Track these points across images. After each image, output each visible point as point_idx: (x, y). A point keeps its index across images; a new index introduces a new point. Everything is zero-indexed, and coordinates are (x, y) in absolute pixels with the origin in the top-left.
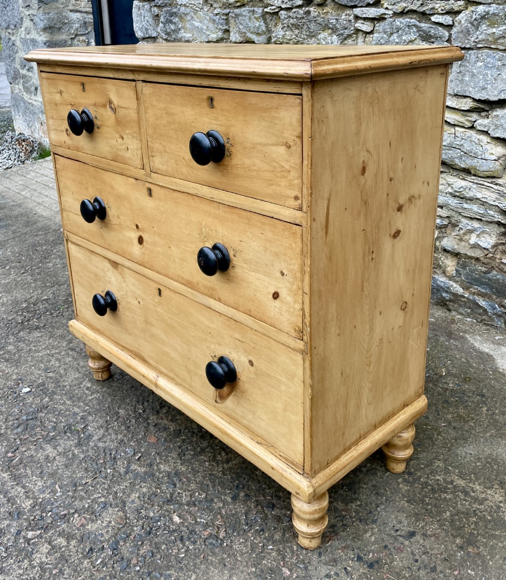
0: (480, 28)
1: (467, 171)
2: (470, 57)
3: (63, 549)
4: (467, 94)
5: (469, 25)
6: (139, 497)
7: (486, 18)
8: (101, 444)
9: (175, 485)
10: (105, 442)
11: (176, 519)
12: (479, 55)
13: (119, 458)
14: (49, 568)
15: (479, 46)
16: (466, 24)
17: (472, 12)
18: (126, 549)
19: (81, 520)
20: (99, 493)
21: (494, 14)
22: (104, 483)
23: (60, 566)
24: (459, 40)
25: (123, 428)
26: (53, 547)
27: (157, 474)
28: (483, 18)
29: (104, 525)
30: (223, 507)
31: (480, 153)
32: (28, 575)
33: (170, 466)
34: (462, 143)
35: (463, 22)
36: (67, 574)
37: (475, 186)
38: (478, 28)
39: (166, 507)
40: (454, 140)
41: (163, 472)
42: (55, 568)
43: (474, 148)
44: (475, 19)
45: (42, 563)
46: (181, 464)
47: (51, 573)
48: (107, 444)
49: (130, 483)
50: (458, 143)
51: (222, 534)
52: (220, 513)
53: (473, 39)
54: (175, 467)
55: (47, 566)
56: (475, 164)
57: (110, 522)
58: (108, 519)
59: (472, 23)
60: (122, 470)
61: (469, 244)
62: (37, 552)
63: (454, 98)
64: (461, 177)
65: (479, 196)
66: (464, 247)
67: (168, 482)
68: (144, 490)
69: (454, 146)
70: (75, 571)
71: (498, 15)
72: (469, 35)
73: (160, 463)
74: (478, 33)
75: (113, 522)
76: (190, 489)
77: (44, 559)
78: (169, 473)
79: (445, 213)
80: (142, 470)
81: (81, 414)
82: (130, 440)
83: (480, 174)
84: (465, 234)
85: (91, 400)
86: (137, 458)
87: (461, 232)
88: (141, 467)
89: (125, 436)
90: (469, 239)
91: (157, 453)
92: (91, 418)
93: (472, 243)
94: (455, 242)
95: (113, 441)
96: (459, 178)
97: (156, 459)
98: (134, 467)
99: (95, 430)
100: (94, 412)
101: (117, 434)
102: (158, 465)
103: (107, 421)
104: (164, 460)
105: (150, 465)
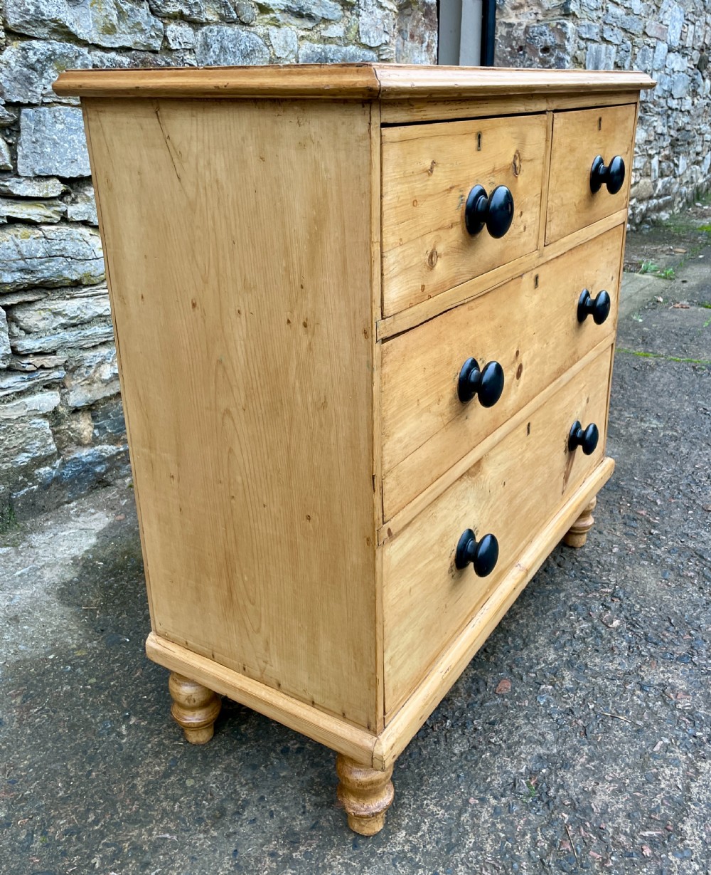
0: (45, 75)
1: (77, 284)
2: (45, 118)
4: (54, 172)
5: (25, 69)
6: (611, 661)
7: (51, 60)
8: (549, 737)
9: (570, 640)
10: (542, 735)
11: (616, 623)
12: (57, 114)
13: (561, 707)
15: (47, 100)
16: (18, 68)
17: (24, 49)
18: (682, 650)
19: (681, 699)
20: (632, 700)
21: (62, 55)
22: (614, 702)
24: (16, 92)
25: (499, 727)
27: (564, 659)
28: (49, 59)
29: (670, 676)
31: (88, 252)
33: (544, 652)
34: (62, 245)
35: (13, 64)
37: (90, 300)
38: (42, 74)
39: (607, 636)
40: (48, 245)
41: (558, 655)
43: (81, 248)
44: (38, 61)
48: (544, 730)
49: (595, 678)
50: (57, 247)
51: (608, 590)
52: (584, 596)
53: (39, 91)
54: (544, 646)
56: (88, 269)
57: (662, 672)
58: (661, 675)
59: (31, 67)
60: (581, 694)
61: (103, 381)
63: (34, 182)
64: (68, 296)
65: (99, 311)
66: (98, 389)
67: (571, 645)
68: (597, 660)
69: (54, 253)
71: (67, 57)
72: (31, 84)
73: (545, 662)
74: (44, 81)
75: (661, 669)
76: (568, 625)
78: (556, 649)
79: (60, 359)
80: (568, 675)
81: (493, 802)
82: (521, 708)
83: (95, 282)
84: (95, 372)
85: (447, 808)
86: (550, 687)
87: (91, 371)
88: (563, 678)
89: (516, 717)
90: (101, 375)
91: (528, 672)
92: (497, 782)
93: (107, 378)
94: (84, 392)
95: (535, 726)
96: (64, 298)
97: (541, 669)
98: (568, 684)
99: (525, 759)
100: (477, 786)
101: (518, 728)
102: (551, 663)
103: (495, 754)
104: (537, 660)
105: (554, 671)
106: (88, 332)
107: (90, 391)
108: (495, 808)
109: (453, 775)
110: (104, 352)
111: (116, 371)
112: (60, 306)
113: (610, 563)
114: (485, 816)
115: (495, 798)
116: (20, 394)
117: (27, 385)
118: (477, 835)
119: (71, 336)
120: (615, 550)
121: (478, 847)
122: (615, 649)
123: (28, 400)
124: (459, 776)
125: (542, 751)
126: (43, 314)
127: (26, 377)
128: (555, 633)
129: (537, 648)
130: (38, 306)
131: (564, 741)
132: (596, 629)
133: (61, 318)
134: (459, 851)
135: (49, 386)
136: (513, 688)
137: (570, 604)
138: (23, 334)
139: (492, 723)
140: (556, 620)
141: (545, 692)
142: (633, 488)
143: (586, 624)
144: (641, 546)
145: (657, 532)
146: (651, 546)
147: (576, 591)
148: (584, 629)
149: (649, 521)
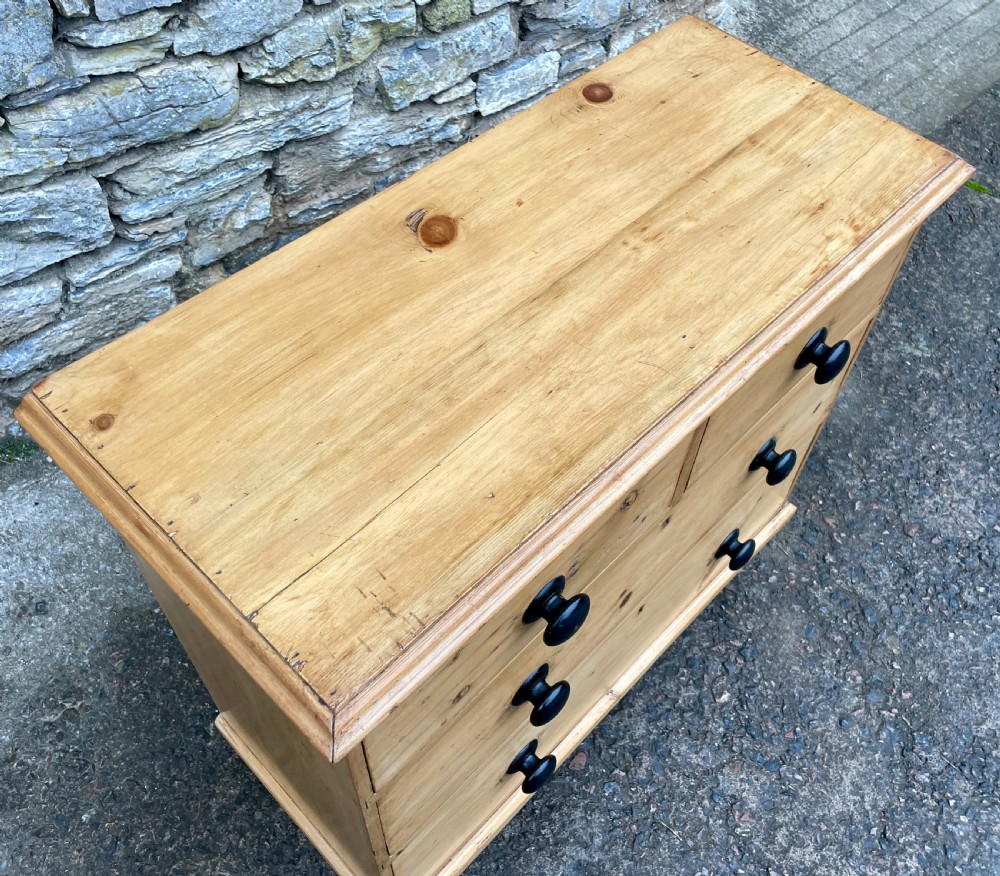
1: (196, 132)
3: (791, 829)
6: (697, 753)
8: (598, 841)
9: (668, 710)
10: (592, 836)
11: (725, 697)
13: (624, 803)
14: (821, 836)
18: (775, 751)
19: (744, 822)
20: (696, 811)
22: (677, 810)
23: (814, 825)
25: (555, 815)
26: (792, 843)
27: (652, 737)
29: (747, 787)
30: (700, 645)
31: (206, 91)
32: (835, 860)
33: (636, 723)
34: (169, 93)
36: (822, 810)
37: (214, 147)
39: (707, 714)
40: (150, 97)
41: (648, 730)
42: (820, 828)
43: (195, 90)
45: (816, 849)
46: (632, 706)
47: (827, 831)
48: (596, 830)
49: (672, 771)
50: (162, 97)
51: (738, 644)
52: (709, 648)
54: (639, 715)
55: (819, 839)
56: (207, 114)
57: (742, 780)
58: (739, 783)
60: (650, 790)
61: (237, 230)
62: (802, 863)
64: (182, 148)
65: (227, 155)
66: (231, 240)
67: (667, 719)
68: (684, 748)
69: (159, 106)
70: (817, 802)
73: (631, 737)
75: (742, 776)
76: (675, 689)
77: (811, 849)
78: (649, 721)
79: (180, 218)
80: (647, 760)
82: (585, 795)
83: (218, 124)
84: (225, 223)
86: (623, 774)
87: (220, 224)
88: (641, 764)
89: (576, 806)
90: (233, 225)
91: (610, 746)
93: (241, 227)
94: (212, 247)
95: (589, 823)
96: (180, 150)
97: (623, 746)
98: (642, 774)
99: (565, 863)
101: (572, 822)
102: (636, 740)
103: (539, 850)
104: (625, 733)
105: (636, 752)
106: (211, 184)
107: (220, 245)
109: (494, 865)
110: (236, 199)
111: (252, 218)
112: (172, 163)
113: (758, 600)
116: (130, 267)
117: (137, 257)
119: (194, 192)
120: (773, 579)
122: (709, 735)
123: (141, 270)
124: (498, 868)
125: (583, 855)
126: (151, 174)
127: (135, 247)
128: (656, 697)
129: (630, 716)
130: (143, 167)
131: (609, 850)
132: (700, 701)
133: (175, 176)
135: (169, 249)
136: (587, 765)
137: (689, 655)
138: (129, 197)
139: (551, 808)
140: (664, 679)
141: (616, 780)
142: (839, 473)
143: (693, 692)
144: (804, 579)
145: (831, 560)
146: (815, 582)
147: (703, 637)
148: (689, 698)
149: (831, 537)
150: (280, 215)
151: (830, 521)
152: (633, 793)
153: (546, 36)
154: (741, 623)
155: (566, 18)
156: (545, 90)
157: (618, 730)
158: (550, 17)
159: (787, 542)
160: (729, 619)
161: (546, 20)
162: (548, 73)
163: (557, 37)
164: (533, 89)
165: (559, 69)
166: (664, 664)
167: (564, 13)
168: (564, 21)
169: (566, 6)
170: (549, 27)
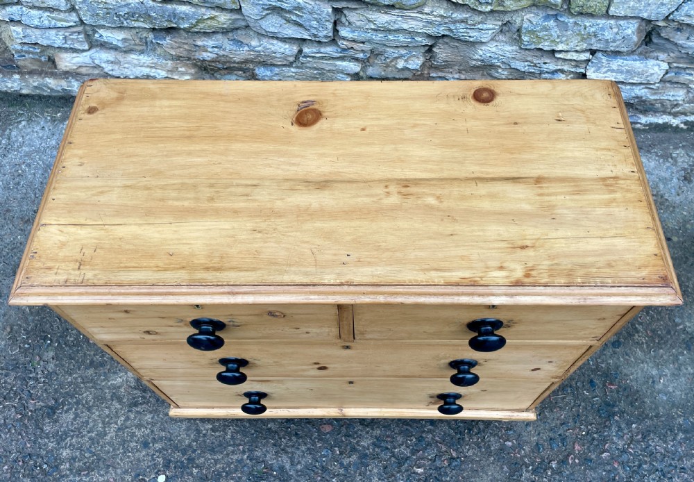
1: (392, 6)
8: (299, 467)
9: (387, 448)
10: (299, 462)
11: (420, 470)
13: (326, 464)
25: (294, 438)
27: (367, 452)
30: (434, 436)
33: (367, 438)
37: (400, 19)
39: (403, 469)
41: (368, 446)
46: (373, 429)
48: (303, 462)
49: (360, 474)
51: (454, 454)
52: (437, 442)
54: (371, 436)
60: (342, 471)
61: (397, 68)
64: (382, 11)
65: (405, 26)
66: (392, 71)
67: (382, 451)
68: (375, 471)
73: (358, 442)
76: (400, 442)
78: (374, 444)
79: (368, 47)
80: (354, 458)
81: (245, 457)
82: (314, 444)
83: (406, 8)
84: (391, 61)
85: (233, 438)
86: (338, 452)
87: (388, 60)
88: (350, 457)
89: (305, 444)
90: (396, 64)
91: (345, 436)
92: (258, 453)
93: (400, 67)
94: (380, 70)
95: (303, 456)
96: (380, 12)
97: (351, 442)
98: (346, 461)
99: (278, 461)
100: (252, 445)
101: (298, 449)
102: (359, 445)
103: (274, 445)
104: (358, 437)
105: (354, 450)
106: (391, 37)
107: (385, 71)
108: (242, 459)
109: (253, 431)
110: (403, 52)
111: (408, 66)
112: (373, 17)
113: (489, 445)
114: (235, 457)
115: (248, 457)
116: (333, 58)
117: (338, 55)
118: (223, 458)
119: (379, 37)
120: (509, 444)
121: (216, 462)
122: (393, 478)
123: (338, 63)
124: (253, 434)
125: (288, 466)
126: (361, 18)
127: (339, 50)
128: (388, 437)
129: (367, 433)
130: (359, 12)
131: (299, 476)
132: (406, 460)
133: (372, 24)
134: (211, 454)
135: (357, 60)
136: (328, 433)
137: (424, 435)
138: (347, 24)
139: (296, 434)
140: (400, 434)
141: (333, 452)
142: (614, 429)
143: (407, 452)
144: (526, 460)
145: (554, 466)
146: (531, 467)
147: (440, 434)
148: (403, 453)
149: (568, 455)
150: (426, 72)
151: (577, 447)
152: (334, 464)
153: (664, 50)
154: (467, 447)
155: (684, 46)
156: (647, 84)
157: (356, 433)
158: (671, 40)
159: (539, 434)
160: (463, 439)
161: (667, 40)
162: (652, 74)
163: (672, 55)
164: (636, 78)
165: (664, 75)
166: (407, 427)
167: (684, 42)
168: (682, 47)
169: (688, 38)
170: (669, 46)
